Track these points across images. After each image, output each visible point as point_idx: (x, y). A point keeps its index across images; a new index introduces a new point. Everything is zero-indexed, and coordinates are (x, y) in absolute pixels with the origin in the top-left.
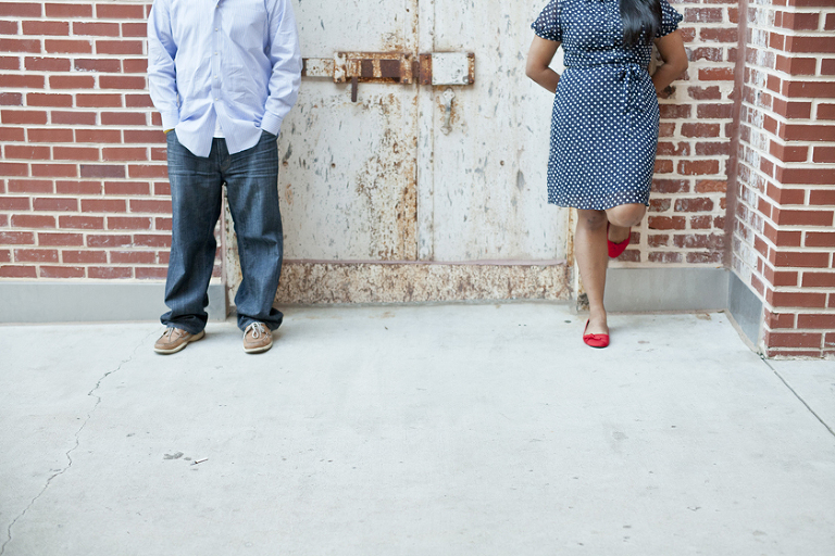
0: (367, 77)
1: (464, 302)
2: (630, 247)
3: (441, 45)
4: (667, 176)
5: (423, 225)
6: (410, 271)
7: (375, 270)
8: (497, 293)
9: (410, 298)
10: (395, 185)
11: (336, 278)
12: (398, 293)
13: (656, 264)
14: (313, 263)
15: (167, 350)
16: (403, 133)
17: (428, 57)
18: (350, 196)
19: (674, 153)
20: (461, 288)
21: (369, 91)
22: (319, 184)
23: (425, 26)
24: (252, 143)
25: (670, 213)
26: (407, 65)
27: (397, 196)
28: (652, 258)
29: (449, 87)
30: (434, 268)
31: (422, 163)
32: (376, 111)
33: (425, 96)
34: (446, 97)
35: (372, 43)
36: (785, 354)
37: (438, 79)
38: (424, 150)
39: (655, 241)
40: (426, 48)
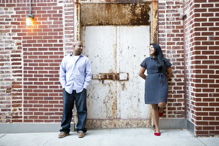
0: (106, 78)
1: (127, 128)
2: (164, 114)
3: (121, 71)
4: (171, 98)
5: (118, 111)
6: (115, 121)
7: (107, 121)
8: (135, 126)
9: (115, 127)
10: (111, 102)
11: (99, 123)
12: (113, 126)
13: (170, 118)
14: (94, 119)
15: (61, 137)
16: (113, 90)
17: (118, 74)
18: (102, 104)
19: (172, 93)
20: (127, 125)
21: (106, 81)
22: (95, 102)
23: (118, 68)
24: (81, 91)
25: (172, 106)
26: (114, 76)
27: (112, 104)
28: (169, 116)
29: (123, 80)
30: (120, 120)
31: (118, 97)
32: (107, 86)
33: (118, 82)
34: (123, 82)
35: (107, 71)
36: (201, 136)
37: (121, 79)
38: (118, 94)
39: (169, 113)
40: (118, 72)
